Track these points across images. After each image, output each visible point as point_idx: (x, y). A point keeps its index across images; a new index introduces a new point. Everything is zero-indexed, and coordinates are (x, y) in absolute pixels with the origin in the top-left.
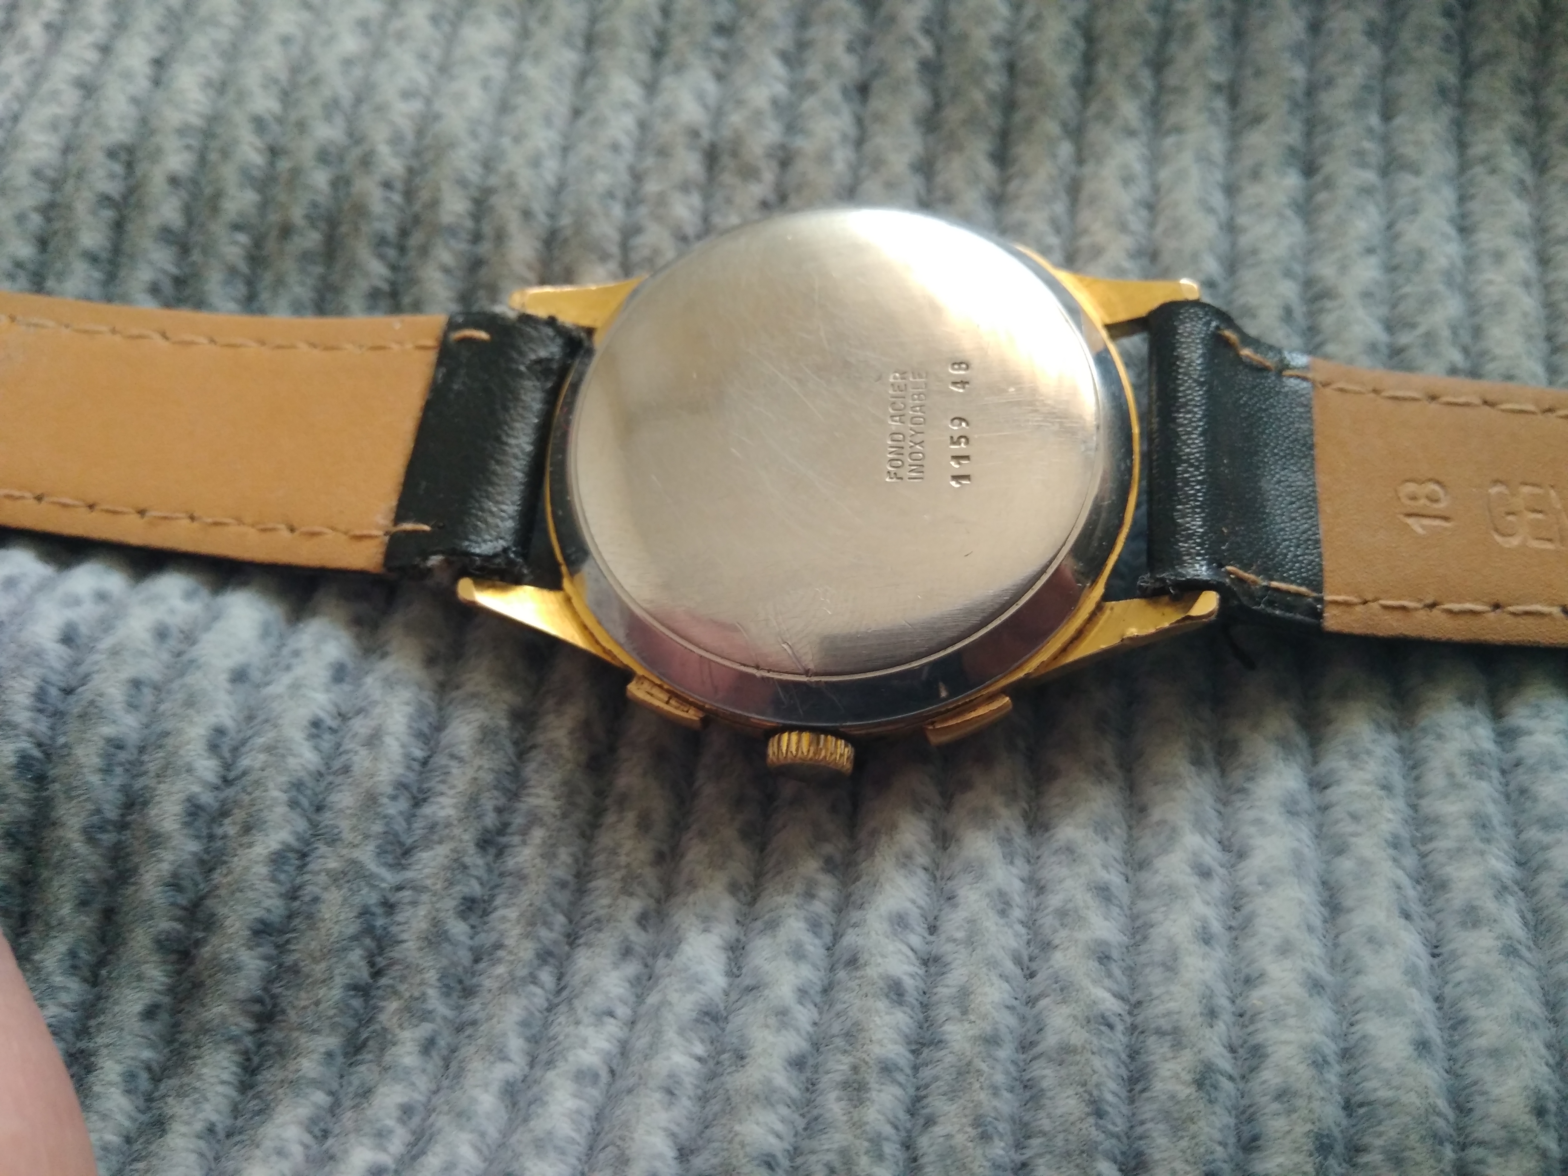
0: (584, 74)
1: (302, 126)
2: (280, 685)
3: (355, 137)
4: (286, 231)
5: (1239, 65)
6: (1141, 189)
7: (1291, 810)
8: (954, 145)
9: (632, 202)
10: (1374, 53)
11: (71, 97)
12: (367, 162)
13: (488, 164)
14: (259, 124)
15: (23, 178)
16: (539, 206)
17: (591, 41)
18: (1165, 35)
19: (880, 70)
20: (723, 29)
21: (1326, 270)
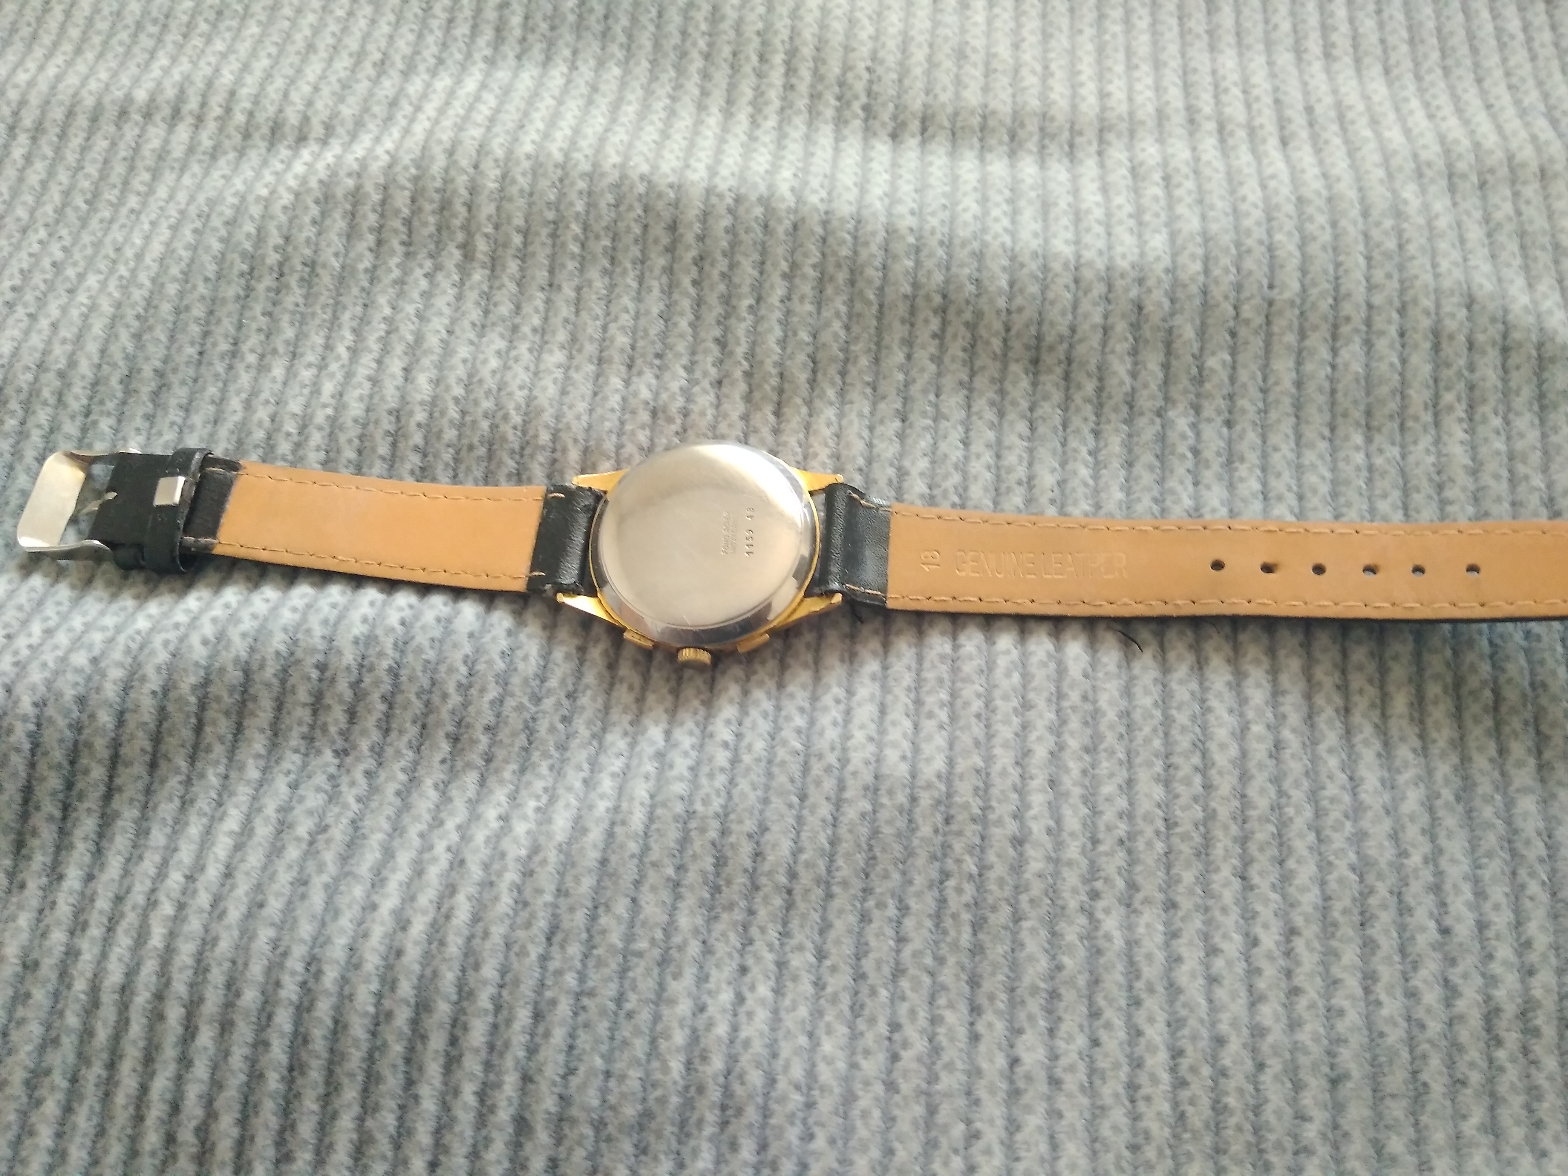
0: (598, 376)
1: (476, 403)
2: (487, 638)
3: (499, 406)
4: (471, 448)
5: (877, 374)
6: (834, 428)
7: (873, 678)
8: (758, 408)
9: (620, 434)
10: (932, 368)
11: (367, 385)
12: (506, 417)
13: (558, 418)
14: (457, 400)
15: (350, 423)
16: (581, 436)
17: (600, 361)
18: (846, 361)
19: (727, 375)
20: (658, 356)
21: (907, 463)
